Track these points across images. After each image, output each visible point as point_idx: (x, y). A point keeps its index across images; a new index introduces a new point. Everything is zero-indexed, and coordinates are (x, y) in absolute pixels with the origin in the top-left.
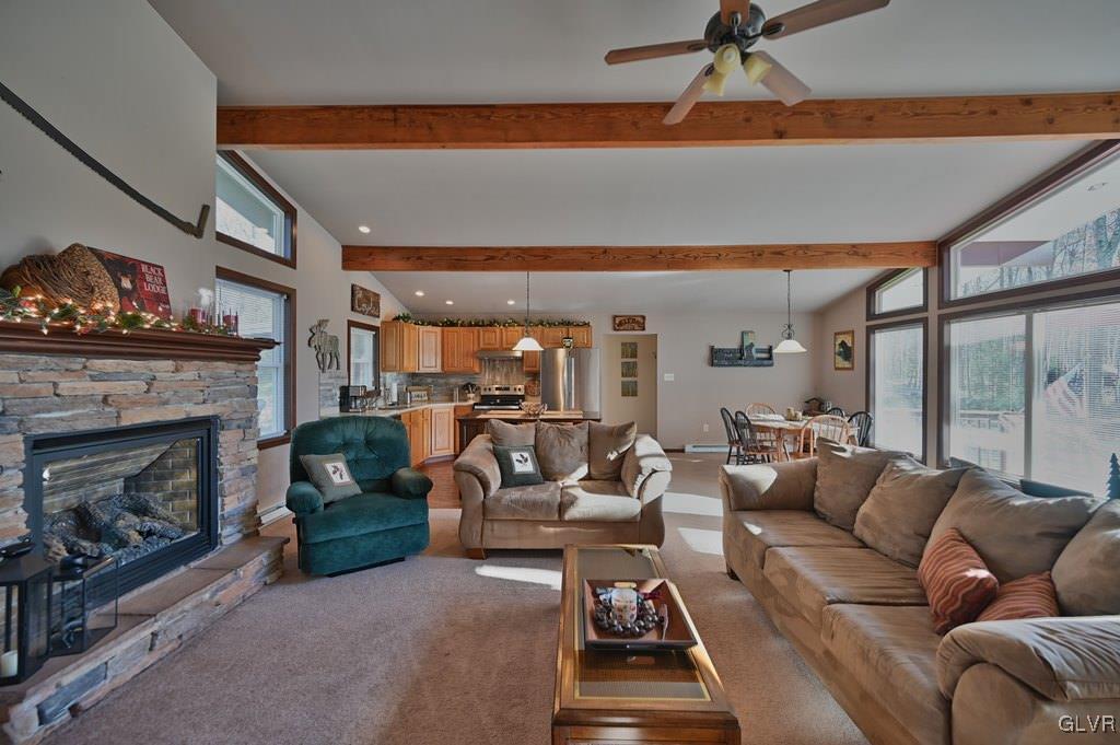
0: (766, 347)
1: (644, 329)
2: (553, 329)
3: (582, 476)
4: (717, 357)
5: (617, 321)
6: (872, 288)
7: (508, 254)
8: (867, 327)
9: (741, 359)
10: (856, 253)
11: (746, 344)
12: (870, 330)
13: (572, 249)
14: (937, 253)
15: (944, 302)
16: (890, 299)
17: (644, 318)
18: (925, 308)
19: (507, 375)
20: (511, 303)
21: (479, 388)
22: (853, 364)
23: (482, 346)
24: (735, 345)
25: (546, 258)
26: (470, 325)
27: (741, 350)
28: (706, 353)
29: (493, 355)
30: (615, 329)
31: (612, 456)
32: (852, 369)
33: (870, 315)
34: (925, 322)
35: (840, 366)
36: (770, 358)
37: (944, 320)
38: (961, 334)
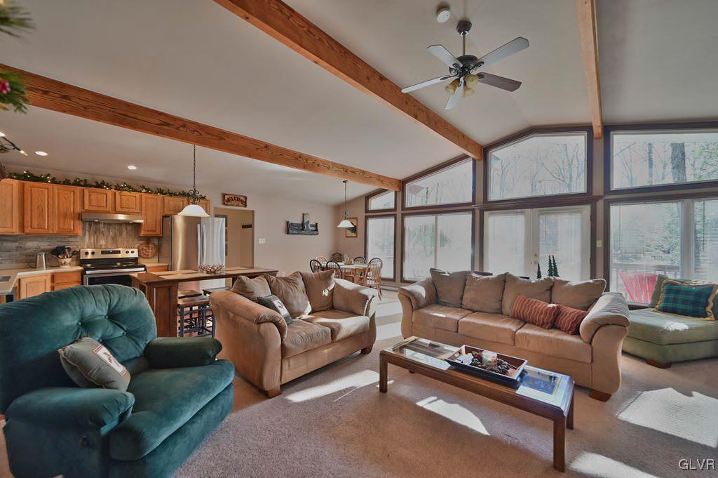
0: (314, 224)
1: (246, 206)
2: (174, 198)
3: (310, 311)
4: (290, 228)
5: (226, 197)
6: (368, 197)
7: (184, 126)
8: (366, 216)
9: (303, 230)
10: (379, 180)
11: (306, 221)
12: (367, 218)
13: (243, 138)
14: (402, 185)
15: (403, 208)
16: (375, 204)
17: (246, 198)
18: (395, 209)
19: (114, 239)
20: (132, 168)
21: (78, 253)
22: (357, 234)
23: (87, 207)
24: (299, 221)
25: (221, 139)
26: (67, 182)
27: (303, 225)
28: (283, 226)
29: (96, 218)
30: (224, 204)
31: (326, 293)
32: (356, 237)
33: (367, 211)
34: (395, 216)
35: (349, 235)
36: (317, 230)
37: (403, 216)
38: (411, 223)
